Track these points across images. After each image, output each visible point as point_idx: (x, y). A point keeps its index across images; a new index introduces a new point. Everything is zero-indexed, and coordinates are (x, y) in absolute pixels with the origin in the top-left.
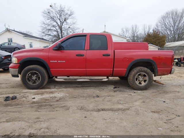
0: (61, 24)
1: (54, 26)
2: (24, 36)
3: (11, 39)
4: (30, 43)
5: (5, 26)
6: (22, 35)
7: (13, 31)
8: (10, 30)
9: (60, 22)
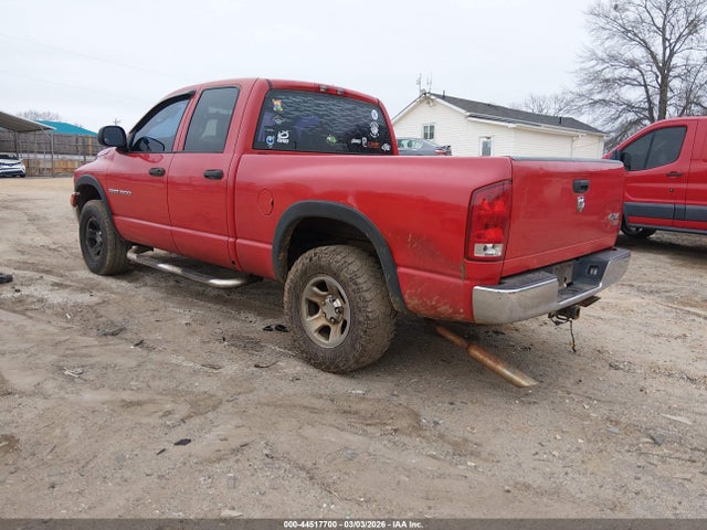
0: (665, 49)
1: (633, 64)
2: (470, 116)
3: (432, 128)
4: (485, 140)
5: (419, 83)
6: (463, 111)
7: (439, 100)
8: (433, 97)
9: (665, 39)
